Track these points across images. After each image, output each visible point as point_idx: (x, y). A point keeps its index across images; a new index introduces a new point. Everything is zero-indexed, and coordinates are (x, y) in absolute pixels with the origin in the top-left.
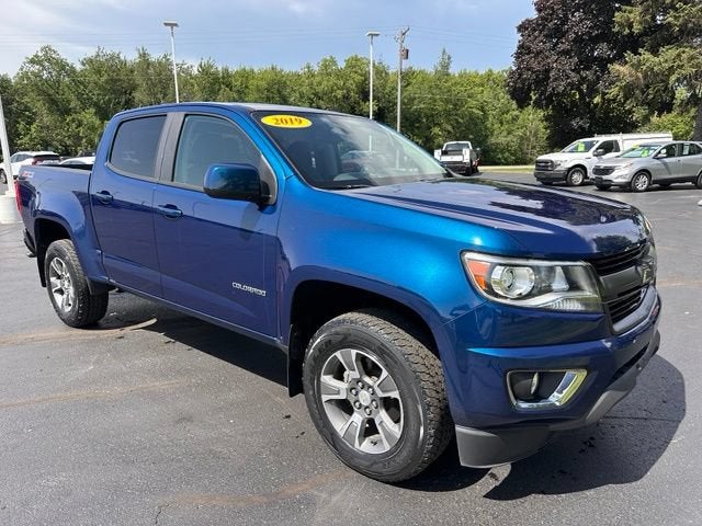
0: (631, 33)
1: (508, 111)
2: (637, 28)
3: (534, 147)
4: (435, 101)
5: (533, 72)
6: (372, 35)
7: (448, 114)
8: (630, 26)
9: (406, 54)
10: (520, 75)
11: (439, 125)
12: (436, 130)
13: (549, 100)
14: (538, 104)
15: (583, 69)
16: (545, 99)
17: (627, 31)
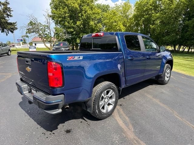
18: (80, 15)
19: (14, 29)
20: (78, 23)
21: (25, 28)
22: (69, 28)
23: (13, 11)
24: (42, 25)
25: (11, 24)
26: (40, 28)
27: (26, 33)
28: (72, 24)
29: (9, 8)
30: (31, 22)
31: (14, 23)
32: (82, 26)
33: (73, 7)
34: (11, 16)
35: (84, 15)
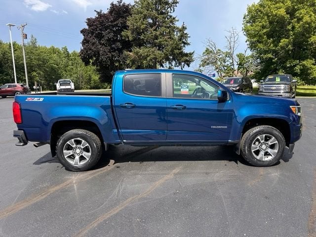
0: (129, 40)
1: (68, 66)
2: (131, 39)
3: (82, 82)
4: (32, 59)
5: (92, 51)
6: (10, 25)
7: (39, 66)
8: (128, 38)
9: (26, 36)
10: (87, 52)
11: (35, 71)
12: (35, 73)
13: (100, 63)
14: (93, 64)
15: (112, 52)
16: (99, 62)
17: (127, 39)
18: (289, 27)
19: (191, 61)
20: (283, 42)
21: (199, 60)
22: (266, 52)
23: (190, 37)
24: (222, 52)
25: (186, 55)
26: (219, 57)
27: (200, 67)
28: (272, 45)
29: (186, 34)
30: (207, 50)
31: (191, 54)
32: (290, 46)
33: (276, 15)
34: (188, 44)
35: (297, 26)
